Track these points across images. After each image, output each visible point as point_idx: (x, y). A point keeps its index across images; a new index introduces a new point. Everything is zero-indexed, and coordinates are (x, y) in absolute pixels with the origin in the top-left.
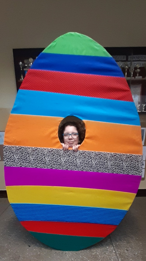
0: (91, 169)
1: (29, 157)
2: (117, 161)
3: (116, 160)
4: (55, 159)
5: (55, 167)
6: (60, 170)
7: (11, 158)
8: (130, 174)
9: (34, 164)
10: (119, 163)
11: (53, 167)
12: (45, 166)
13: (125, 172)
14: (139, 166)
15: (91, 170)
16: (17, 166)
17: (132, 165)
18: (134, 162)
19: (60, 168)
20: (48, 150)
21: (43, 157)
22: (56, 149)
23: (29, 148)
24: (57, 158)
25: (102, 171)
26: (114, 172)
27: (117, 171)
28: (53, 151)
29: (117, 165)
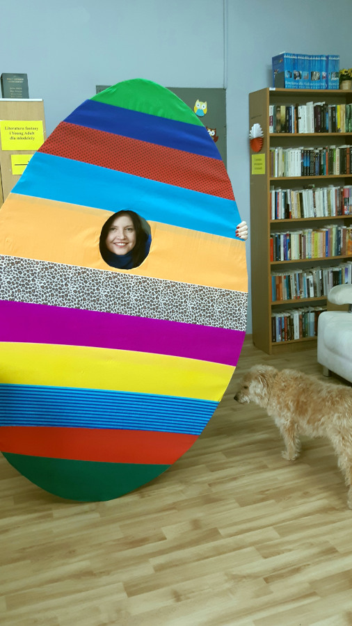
0: (156, 314)
1: (33, 280)
2: (204, 301)
3: (202, 299)
4: (88, 290)
5: (85, 306)
6: (95, 312)
8: (225, 327)
9: (43, 296)
10: (207, 306)
11: (81, 305)
12: (65, 302)
13: (218, 323)
14: (241, 313)
15: (156, 316)
17: (229, 309)
18: (233, 305)
19: (95, 308)
20: (76, 270)
21: (64, 283)
22: (92, 269)
23: (37, 263)
24: (93, 288)
25: (175, 318)
26: (198, 321)
27: (203, 321)
28: (85, 272)
29: (203, 308)
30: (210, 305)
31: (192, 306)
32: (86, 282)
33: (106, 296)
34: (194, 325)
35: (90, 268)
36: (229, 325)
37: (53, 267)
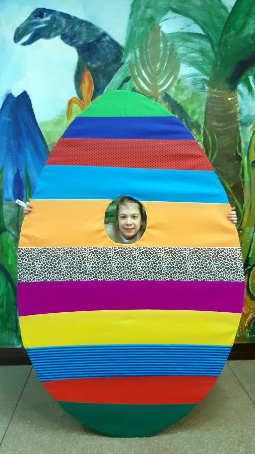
0: (161, 276)
1: (59, 263)
2: (201, 260)
3: (199, 259)
4: (102, 264)
5: (102, 278)
6: (110, 281)
7: (30, 268)
8: (224, 280)
9: (68, 274)
10: (204, 264)
11: (99, 278)
12: (86, 276)
13: (217, 278)
14: (237, 266)
15: (161, 278)
16: (39, 280)
17: (226, 264)
18: (228, 260)
19: (110, 278)
20: (90, 250)
21: (82, 262)
22: (102, 247)
23: (60, 249)
24: (105, 262)
25: (178, 277)
26: (199, 278)
27: (204, 277)
28: (97, 251)
29: (202, 267)
30: (208, 262)
31: (191, 265)
32: (99, 258)
33: (117, 267)
34: (196, 281)
35: (100, 247)
36: (228, 278)
37: (72, 251)
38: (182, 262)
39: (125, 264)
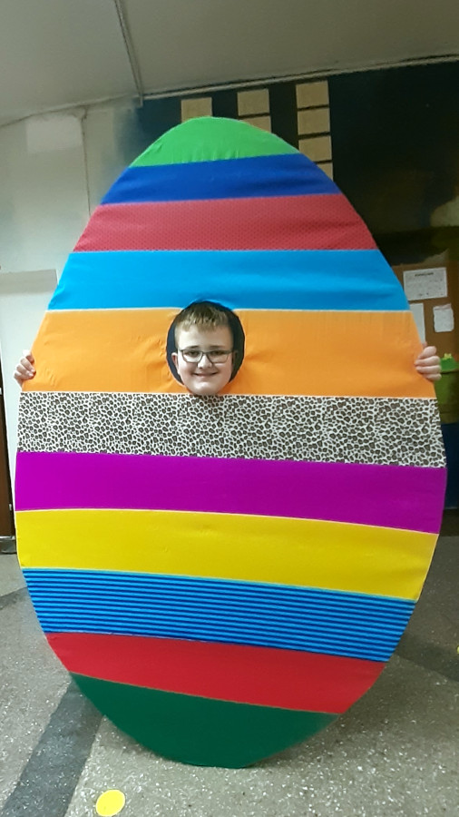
1: (85, 420)
3: (347, 419)
4: (158, 425)
5: (158, 449)
6: (173, 457)
7: (38, 427)
8: (400, 463)
10: (358, 429)
12: (129, 446)
13: (385, 458)
14: (429, 436)
15: (270, 455)
16: (50, 449)
18: (409, 423)
19: (173, 451)
20: (138, 399)
21: (124, 420)
22: (161, 394)
23: (87, 396)
24: (165, 422)
25: (303, 455)
26: (346, 457)
27: (356, 455)
28: (151, 400)
29: (352, 435)
30: (365, 427)
31: (331, 432)
32: (154, 414)
33: (186, 431)
34: (341, 465)
35: (157, 394)
36: (409, 459)
37: (107, 399)
38: (313, 426)
39: (202, 426)
